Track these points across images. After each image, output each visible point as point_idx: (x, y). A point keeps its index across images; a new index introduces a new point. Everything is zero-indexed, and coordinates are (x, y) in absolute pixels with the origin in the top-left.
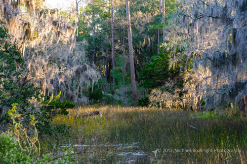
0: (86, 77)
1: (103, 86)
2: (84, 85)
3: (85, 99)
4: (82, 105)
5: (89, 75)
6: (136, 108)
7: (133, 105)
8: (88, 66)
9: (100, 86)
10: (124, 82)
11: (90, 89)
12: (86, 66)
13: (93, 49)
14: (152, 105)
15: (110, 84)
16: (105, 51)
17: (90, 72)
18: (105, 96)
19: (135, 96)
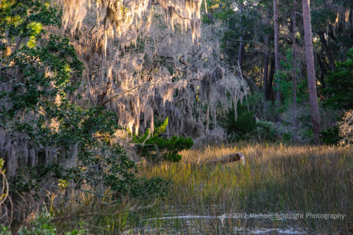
0: (221, 90)
1: (257, 107)
2: (219, 105)
3: (219, 132)
4: (213, 143)
5: (227, 87)
6: (314, 148)
7: (312, 143)
8: (223, 70)
9: (251, 108)
10: (297, 99)
11: (231, 113)
12: (221, 70)
13: (238, 37)
14: (347, 141)
15: (270, 102)
16: (261, 40)
17: (227, 81)
18: (259, 125)
19: (317, 125)
